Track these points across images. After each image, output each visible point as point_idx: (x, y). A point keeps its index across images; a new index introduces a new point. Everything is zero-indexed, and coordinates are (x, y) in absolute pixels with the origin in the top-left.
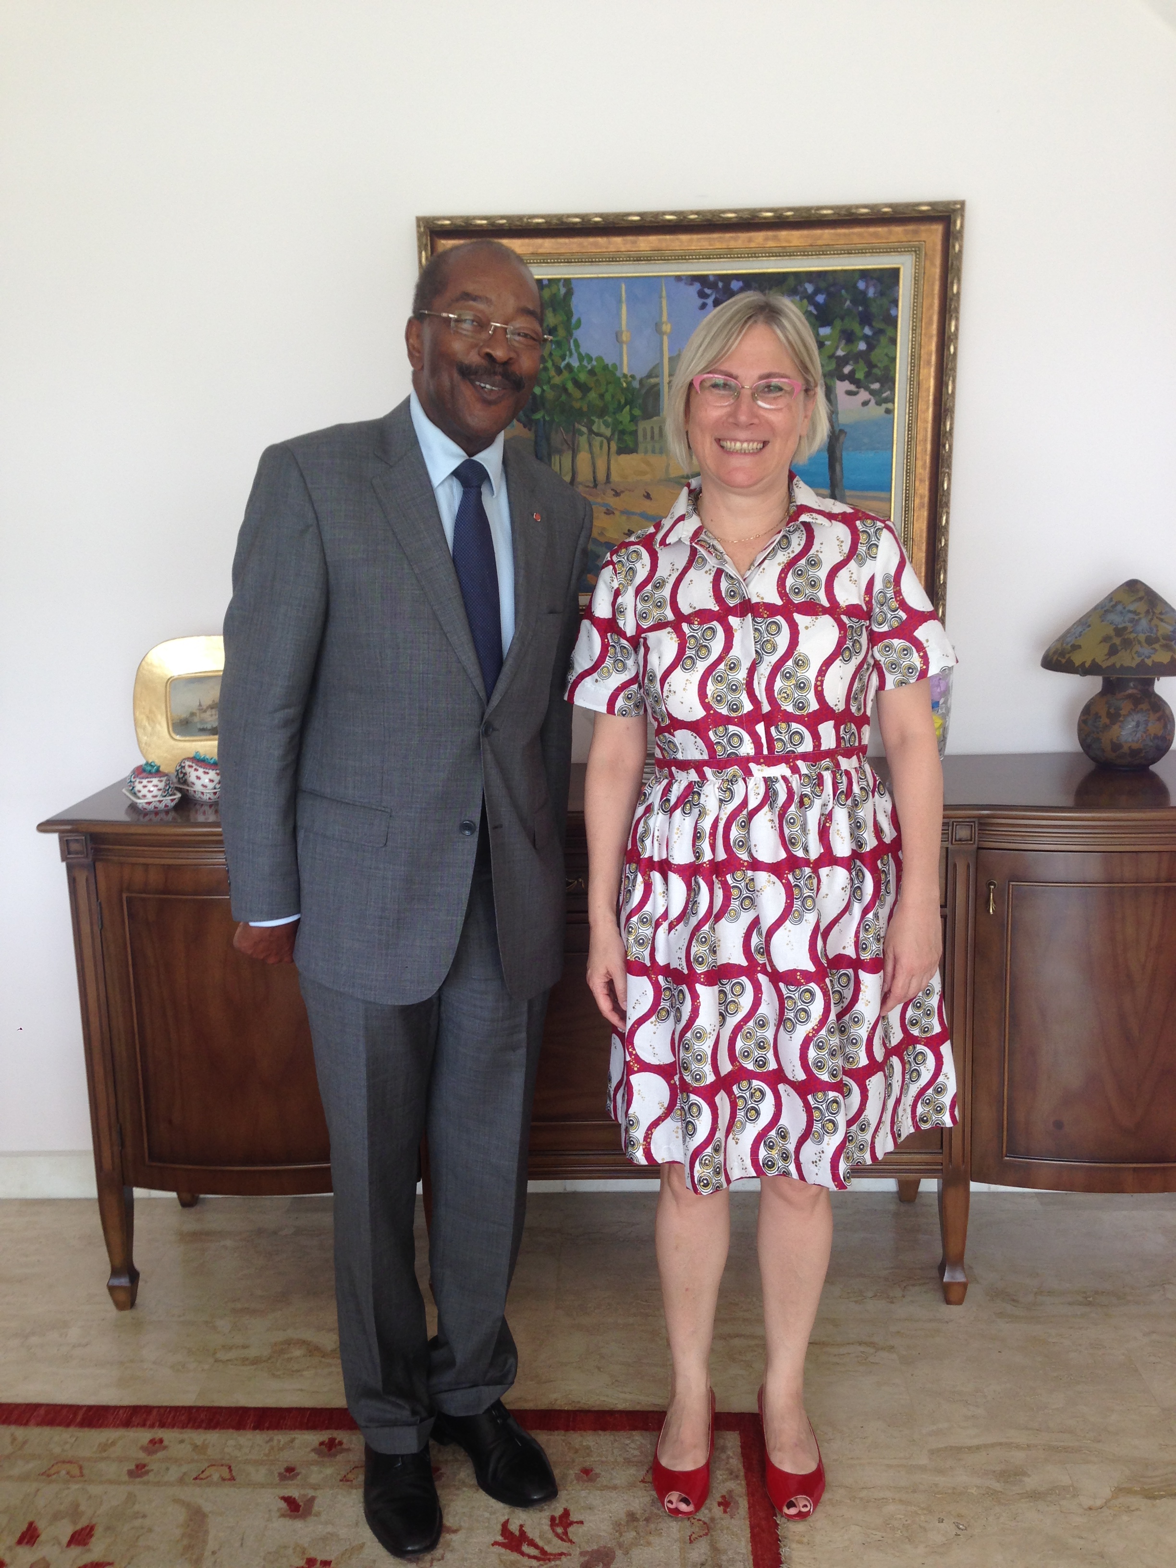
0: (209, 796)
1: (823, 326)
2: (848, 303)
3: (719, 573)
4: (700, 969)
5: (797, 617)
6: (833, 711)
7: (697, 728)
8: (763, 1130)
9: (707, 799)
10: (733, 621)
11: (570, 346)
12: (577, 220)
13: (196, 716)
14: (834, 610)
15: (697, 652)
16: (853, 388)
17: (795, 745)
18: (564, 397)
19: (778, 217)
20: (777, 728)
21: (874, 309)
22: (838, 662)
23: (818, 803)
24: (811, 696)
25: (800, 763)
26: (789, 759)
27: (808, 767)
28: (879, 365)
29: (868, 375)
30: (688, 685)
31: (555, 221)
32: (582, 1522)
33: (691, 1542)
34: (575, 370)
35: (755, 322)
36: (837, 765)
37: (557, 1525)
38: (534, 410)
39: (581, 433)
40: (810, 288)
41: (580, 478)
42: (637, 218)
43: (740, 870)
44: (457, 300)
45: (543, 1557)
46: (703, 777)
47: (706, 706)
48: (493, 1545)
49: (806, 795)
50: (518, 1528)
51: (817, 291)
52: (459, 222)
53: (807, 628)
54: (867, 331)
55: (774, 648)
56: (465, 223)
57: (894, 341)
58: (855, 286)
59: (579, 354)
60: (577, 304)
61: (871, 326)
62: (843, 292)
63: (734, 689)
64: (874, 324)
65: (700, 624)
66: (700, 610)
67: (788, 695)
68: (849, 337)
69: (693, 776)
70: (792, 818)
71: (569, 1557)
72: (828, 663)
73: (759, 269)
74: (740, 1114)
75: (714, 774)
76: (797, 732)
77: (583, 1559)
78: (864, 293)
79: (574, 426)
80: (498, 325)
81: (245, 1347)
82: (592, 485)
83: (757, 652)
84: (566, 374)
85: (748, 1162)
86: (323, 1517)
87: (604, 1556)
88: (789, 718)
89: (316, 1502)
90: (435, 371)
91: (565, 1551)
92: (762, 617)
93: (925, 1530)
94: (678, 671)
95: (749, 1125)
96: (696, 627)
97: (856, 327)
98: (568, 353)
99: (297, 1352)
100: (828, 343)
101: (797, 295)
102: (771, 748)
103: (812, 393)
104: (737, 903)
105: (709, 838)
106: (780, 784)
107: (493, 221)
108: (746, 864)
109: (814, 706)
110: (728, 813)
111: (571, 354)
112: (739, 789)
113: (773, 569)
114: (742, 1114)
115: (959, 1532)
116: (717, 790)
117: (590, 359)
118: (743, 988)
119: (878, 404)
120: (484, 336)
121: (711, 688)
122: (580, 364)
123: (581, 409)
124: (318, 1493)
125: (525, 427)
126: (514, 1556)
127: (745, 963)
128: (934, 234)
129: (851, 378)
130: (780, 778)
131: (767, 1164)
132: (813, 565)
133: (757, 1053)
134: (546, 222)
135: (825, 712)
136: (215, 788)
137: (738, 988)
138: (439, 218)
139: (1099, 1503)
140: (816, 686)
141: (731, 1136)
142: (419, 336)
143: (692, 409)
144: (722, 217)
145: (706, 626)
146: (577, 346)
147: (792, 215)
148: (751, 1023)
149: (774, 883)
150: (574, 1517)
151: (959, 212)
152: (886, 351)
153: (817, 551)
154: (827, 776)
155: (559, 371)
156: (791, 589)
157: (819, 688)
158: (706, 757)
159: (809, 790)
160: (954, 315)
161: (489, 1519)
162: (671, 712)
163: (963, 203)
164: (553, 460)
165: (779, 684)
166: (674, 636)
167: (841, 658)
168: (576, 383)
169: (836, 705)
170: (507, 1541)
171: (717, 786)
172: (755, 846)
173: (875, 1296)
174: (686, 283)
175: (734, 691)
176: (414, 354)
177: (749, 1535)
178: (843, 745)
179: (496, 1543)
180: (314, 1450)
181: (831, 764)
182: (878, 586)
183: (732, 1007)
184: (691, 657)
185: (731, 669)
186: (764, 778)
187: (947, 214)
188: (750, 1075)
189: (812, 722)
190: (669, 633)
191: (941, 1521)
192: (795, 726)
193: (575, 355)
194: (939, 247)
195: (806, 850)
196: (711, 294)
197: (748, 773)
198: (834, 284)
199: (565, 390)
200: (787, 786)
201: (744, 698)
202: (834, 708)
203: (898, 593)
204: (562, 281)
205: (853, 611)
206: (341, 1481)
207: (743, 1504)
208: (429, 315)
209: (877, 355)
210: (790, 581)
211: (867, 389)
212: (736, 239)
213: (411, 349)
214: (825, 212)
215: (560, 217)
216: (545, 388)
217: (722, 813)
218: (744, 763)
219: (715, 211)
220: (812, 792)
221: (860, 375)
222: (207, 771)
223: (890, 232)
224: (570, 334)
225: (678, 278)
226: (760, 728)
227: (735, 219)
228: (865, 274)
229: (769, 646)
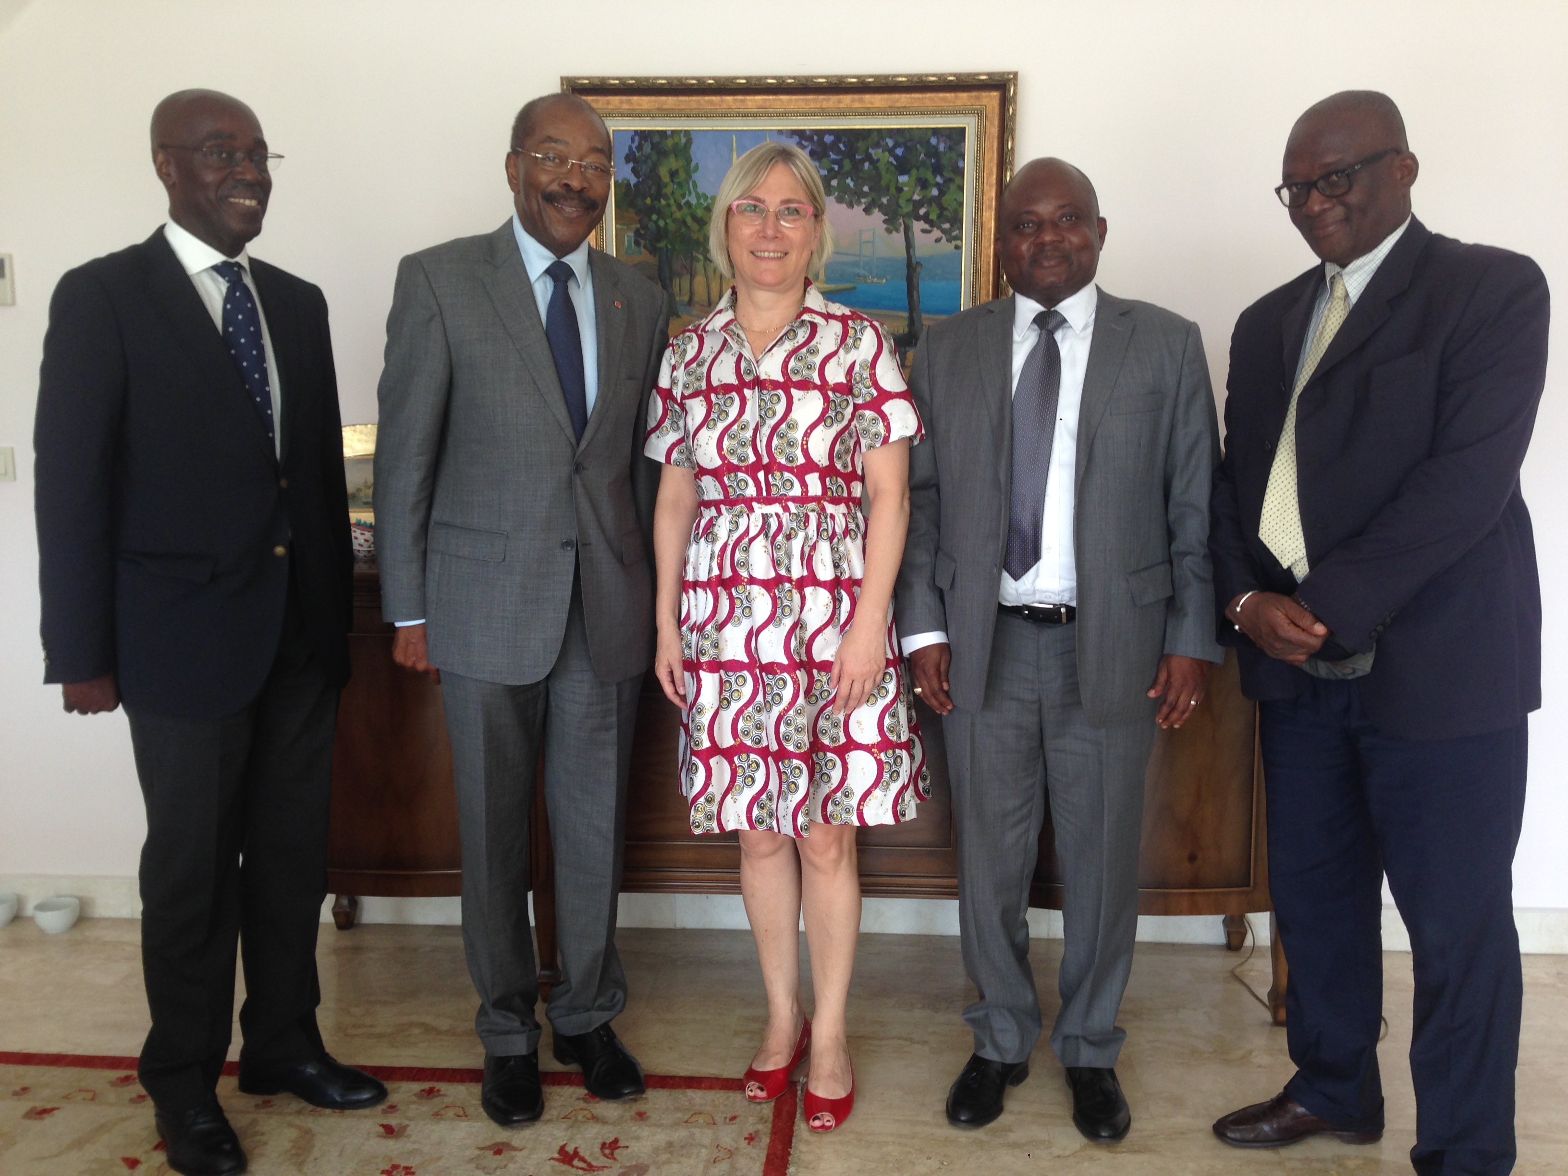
0: (364, 553)
1: (902, 174)
2: (922, 155)
3: (740, 356)
4: (704, 659)
5: (793, 391)
6: (818, 465)
7: (716, 473)
8: (756, 794)
9: (719, 529)
10: (747, 392)
11: (689, 187)
12: (694, 82)
13: (361, 491)
14: (823, 387)
15: (718, 416)
16: (927, 227)
17: (787, 490)
18: (683, 229)
19: (862, 83)
20: (773, 476)
21: (944, 161)
22: (820, 427)
23: (801, 535)
24: (799, 453)
25: (791, 505)
26: (782, 500)
27: (796, 508)
28: (949, 208)
29: (940, 216)
30: (710, 440)
31: (675, 82)
32: (627, 1147)
33: (714, 1162)
34: (693, 207)
35: (777, 161)
36: (823, 509)
37: (607, 1148)
38: (658, 240)
39: (698, 260)
40: (890, 143)
41: (696, 298)
42: (744, 81)
43: (741, 584)
44: (543, 142)
45: (589, 1168)
46: (720, 513)
47: (723, 457)
48: (549, 1160)
49: (792, 529)
50: (573, 1149)
51: (897, 145)
52: (596, 82)
53: (799, 400)
54: (939, 179)
55: (774, 414)
56: (601, 82)
57: (961, 189)
58: (928, 142)
59: (697, 194)
60: (697, 152)
61: (942, 175)
62: (918, 146)
63: (743, 445)
64: (945, 173)
65: (724, 394)
66: (725, 384)
67: (782, 451)
68: (924, 184)
69: (713, 512)
70: (779, 545)
71: (610, 1169)
72: (813, 427)
73: (848, 125)
74: (739, 780)
75: (727, 510)
76: (788, 480)
77: (621, 1170)
78: (936, 148)
79: (692, 253)
80: (574, 161)
81: (372, 1026)
82: (706, 304)
83: (761, 416)
84: (685, 210)
85: (744, 819)
86: (413, 1138)
87: (642, 1169)
88: (782, 468)
89: (408, 1128)
90: (527, 196)
91: (608, 1165)
92: (768, 390)
93: (914, 1164)
94: (704, 429)
95: (746, 790)
96: (720, 397)
97: (929, 176)
98: (687, 192)
99: (416, 1031)
100: (906, 189)
101: (879, 148)
102: (769, 491)
103: (820, 218)
104: (740, 611)
105: (718, 558)
106: (774, 519)
107: (624, 80)
108: (746, 580)
109: (801, 460)
110: (734, 540)
111: (690, 193)
112: (743, 522)
113: (780, 354)
114: (741, 780)
115: (941, 1167)
116: (727, 523)
117: (706, 198)
118: (745, 680)
119: (949, 241)
120: (564, 170)
121: (726, 443)
122: (698, 202)
123: (698, 239)
124: (412, 1123)
125: (650, 253)
126: (565, 1167)
127: (746, 660)
128: (991, 99)
129: (926, 218)
130: (774, 514)
131: (758, 821)
132: (811, 353)
133: (755, 733)
134: (668, 83)
135: (810, 466)
136: (370, 547)
137: (741, 680)
138: (579, 78)
139: (1067, 1153)
140: (802, 445)
141: (729, 796)
142: (516, 166)
143: (730, 230)
144: (814, 82)
145: (727, 396)
146: (695, 185)
147: (873, 82)
148: (750, 709)
149: (763, 595)
150: (621, 1144)
151: (1012, 82)
152: (954, 197)
153: (817, 343)
154: (813, 517)
155: (680, 207)
156: (792, 370)
157: (805, 447)
158: (722, 497)
159: (795, 524)
160: (1009, 167)
161: (550, 1143)
162: (699, 462)
163: (1016, 74)
164: (674, 281)
165: (775, 442)
166: (704, 403)
167: (823, 423)
168: (694, 218)
169: (820, 461)
170: (561, 1157)
171: (728, 519)
172: (751, 565)
173: (924, 1006)
174: (786, 137)
175: (743, 446)
176: (512, 180)
177: (764, 1160)
178: (829, 493)
179: (552, 1159)
180: (416, 1095)
181: (817, 508)
182: (857, 368)
183: (735, 695)
184: (714, 419)
185: (742, 429)
186: (762, 514)
187: (1003, 83)
188: (748, 750)
189: (801, 473)
190: (701, 401)
191: (929, 1158)
192: (787, 475)
193: (693, 194)
194: (997, 110)
195: (788, 570)
196: (808, 146)
197: (751, 510)
198: (911, 140)
199: (684, 223)
200: (778, 520)
201: (750, 451)
202: (818, 463)
203: (873, 376)
204: (683, 132)
205: (838, 388)
206: (433, 1115)
207: (766, 1140)
208: (522, 152)
209: (947, 200)
210: (792, 364)
211: (939, 228)
212: (828, 100)
213: (510, 176)
214: (900, 79)
215: (680, 79)
216: (668, 221)
217: (730, 539)
218: (748, 502)
219: (809, 77)
220: (798, 526)
221: (933, 216)
222: (364, 532)
223: (956, 98)
224: (689, 176)
225: (780, 132)
226: (761, 475)
227: (825, 84)
228: (936, 131)
229: (770, 412)
